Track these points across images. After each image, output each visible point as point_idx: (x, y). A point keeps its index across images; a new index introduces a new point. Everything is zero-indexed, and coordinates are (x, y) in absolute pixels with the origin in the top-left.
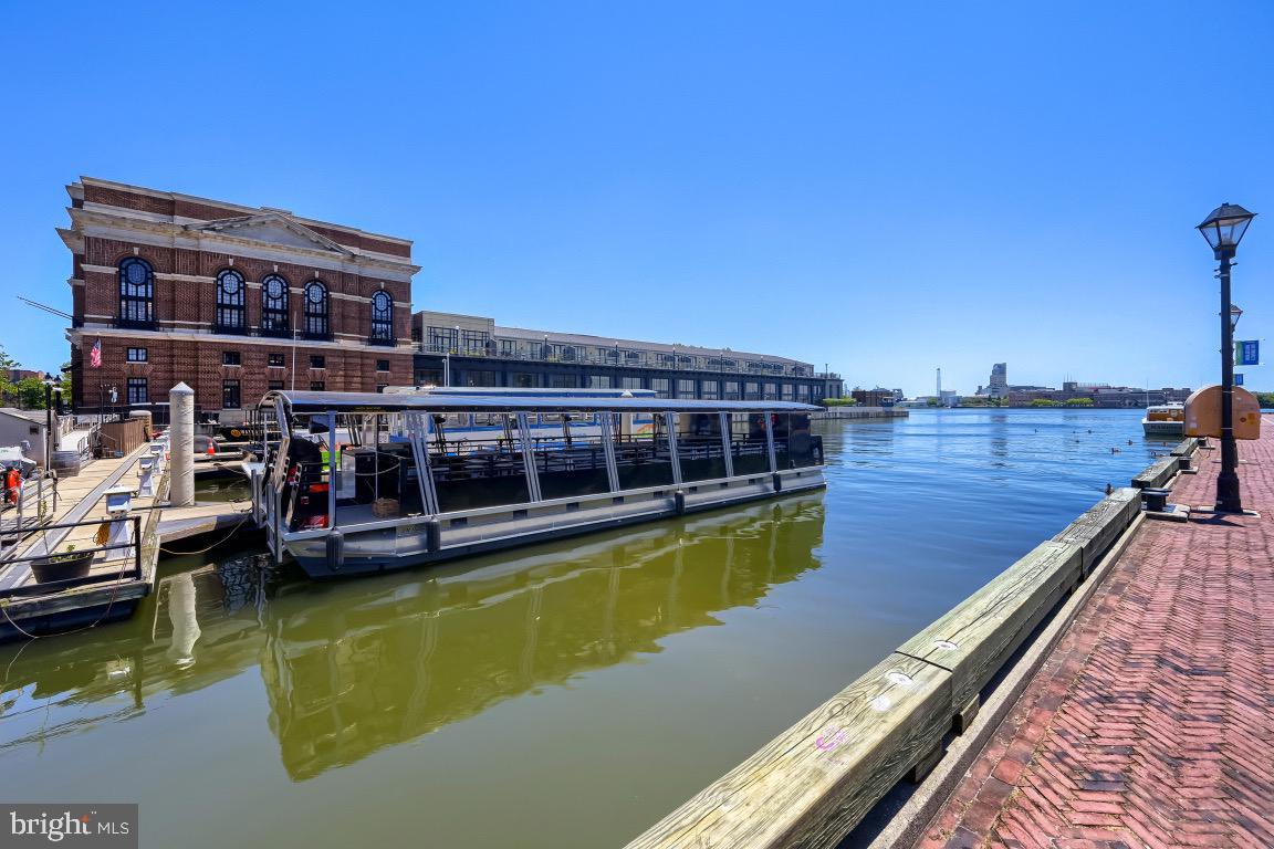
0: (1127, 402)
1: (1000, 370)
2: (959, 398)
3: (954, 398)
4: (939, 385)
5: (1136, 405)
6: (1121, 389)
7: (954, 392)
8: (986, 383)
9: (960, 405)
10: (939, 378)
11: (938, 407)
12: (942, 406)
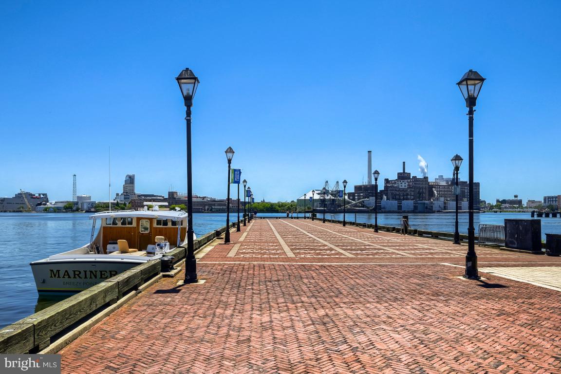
0: (207, 207)
1: (130, 180)
2: (93, 203)
3: (89, 203)
4: (74, 191)
5: (211, 210)
6: (204, 198)
7: (90, 198)
8: (121, 192)
9: (93, 210)
10: (74, 184)
11: (73, 211)
12: (77, 210)
